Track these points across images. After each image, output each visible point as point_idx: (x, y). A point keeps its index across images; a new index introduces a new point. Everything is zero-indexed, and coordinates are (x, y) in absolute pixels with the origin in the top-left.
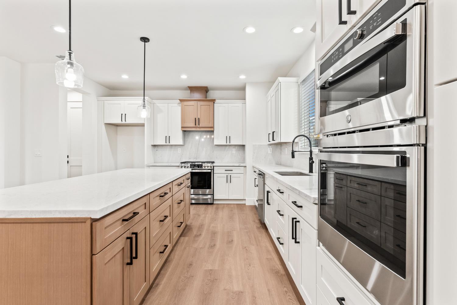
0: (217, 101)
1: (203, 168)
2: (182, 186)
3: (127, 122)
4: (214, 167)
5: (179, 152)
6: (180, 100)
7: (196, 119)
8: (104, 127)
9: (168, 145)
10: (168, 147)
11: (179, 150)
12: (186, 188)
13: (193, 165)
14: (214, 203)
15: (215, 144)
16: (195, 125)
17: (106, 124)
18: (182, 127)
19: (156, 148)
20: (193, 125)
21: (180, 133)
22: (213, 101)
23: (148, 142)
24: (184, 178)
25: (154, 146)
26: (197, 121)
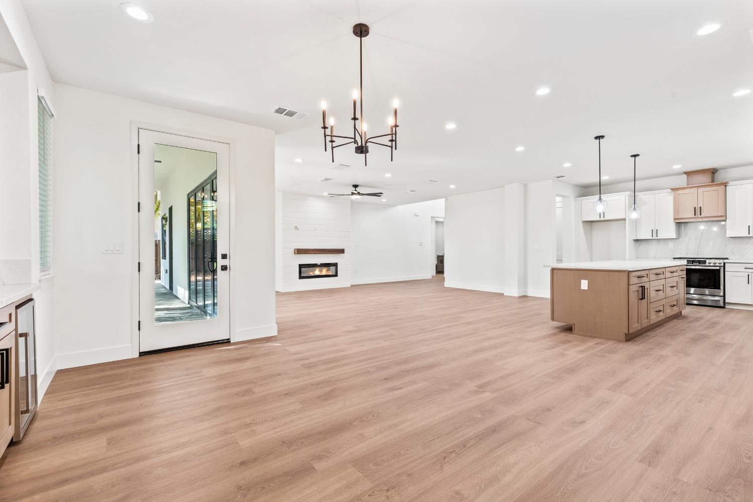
0: (731, 183)
1: (707, 264)
2: (675, 274)
3: (605, 219)
4: (726, 264)
5: (670, 247)
6: (672, 189)
7: (696, 208)
8: (581, 224)
9: (655, 239)
10: (655, 241)
11: (671, 245)
12: (680, 279)
13: (692, 261)
14: (726, 307)
15: (728, 235)
16: (695, 215)
17: (583, 221)
18: (675, 219)
19: (638, 243)
20: (692, 215)
21: (673, 226)
22: (725, 185)
23: (629, 237)
24: (677, 268)
25: (637, 241)
26: (698, 211)
